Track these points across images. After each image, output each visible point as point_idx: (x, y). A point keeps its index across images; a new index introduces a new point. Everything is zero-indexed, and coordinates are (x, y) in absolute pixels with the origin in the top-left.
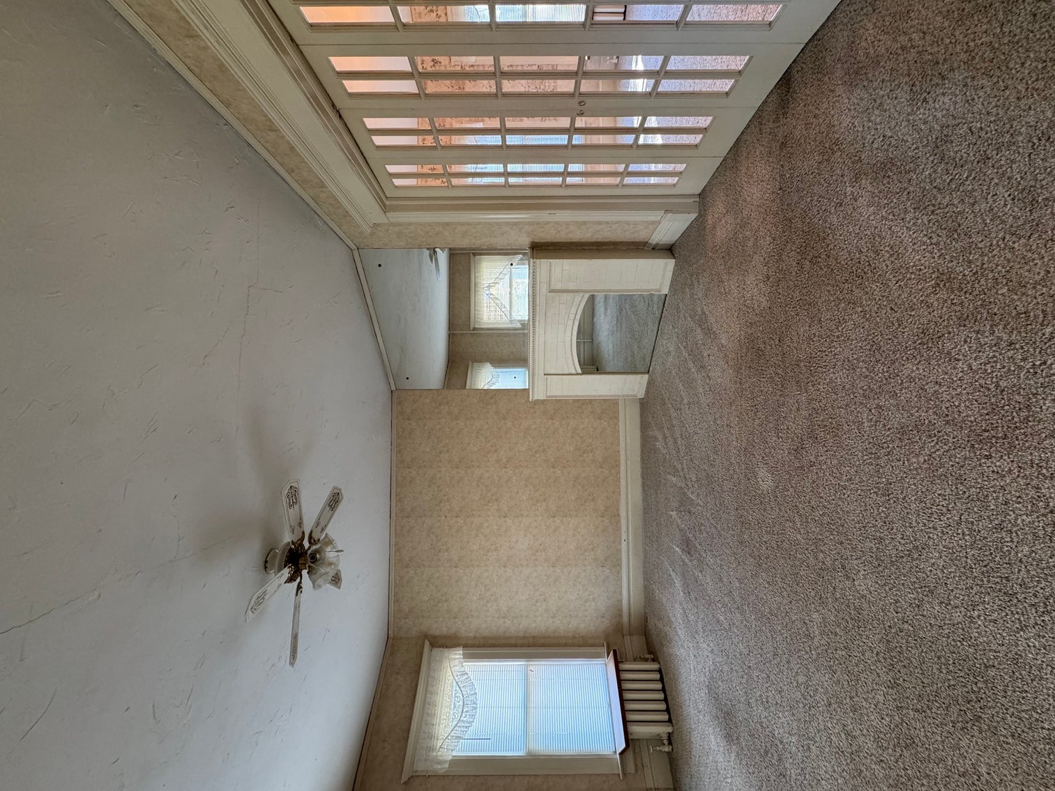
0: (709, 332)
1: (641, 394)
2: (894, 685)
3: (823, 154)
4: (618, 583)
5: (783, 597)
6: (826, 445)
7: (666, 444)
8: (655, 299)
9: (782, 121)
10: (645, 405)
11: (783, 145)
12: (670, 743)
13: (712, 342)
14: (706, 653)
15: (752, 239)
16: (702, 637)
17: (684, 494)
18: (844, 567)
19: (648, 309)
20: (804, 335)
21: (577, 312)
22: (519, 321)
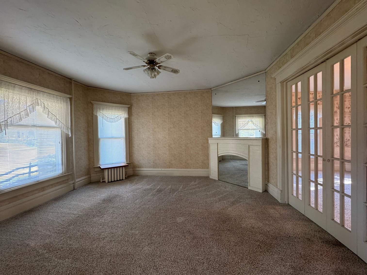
0: (233, 203)
1: (211, 177)
2: (117, 255)
3: (304, 255)
4: (148, 167)
5: (143, 222)
6: (191, 242)
7: (193, 185)
8: (246, 184)
9: (320, 241)
10: (207, 178)
11: (309, 240)
12: (103, 182)
13: (229, 204)
14: (127, 195)
15: (269, 223)
16: (132, 194)
17: (176, 191)
18: (152, 243)
19: (243, 181)
20: (230, 239)
21: (241, 155)
22: (239, 133)
